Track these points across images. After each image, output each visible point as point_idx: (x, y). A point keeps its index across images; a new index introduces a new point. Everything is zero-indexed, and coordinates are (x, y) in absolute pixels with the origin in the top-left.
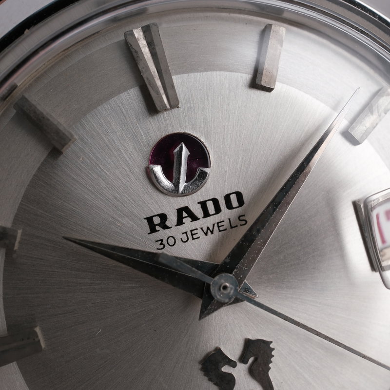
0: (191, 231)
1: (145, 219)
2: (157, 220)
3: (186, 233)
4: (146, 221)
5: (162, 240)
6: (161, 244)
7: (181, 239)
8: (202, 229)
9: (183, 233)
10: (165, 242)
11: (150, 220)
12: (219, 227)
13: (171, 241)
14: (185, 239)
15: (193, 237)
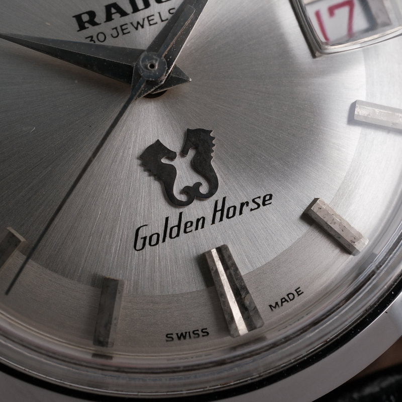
0: (121, 26)
1: (74, 17)
2: (85, 18)
3: (116, 28)
4: (74, 19)
5: (92, 37)
6: (91, 40)
7: (112, 35)
8: (132, 23)
9: (113, 29)
10: (95, 38)
11: (78, 18)
12: (149, 21)
13: (101, 37)
14: (115, 34)
15: (123, 32)
